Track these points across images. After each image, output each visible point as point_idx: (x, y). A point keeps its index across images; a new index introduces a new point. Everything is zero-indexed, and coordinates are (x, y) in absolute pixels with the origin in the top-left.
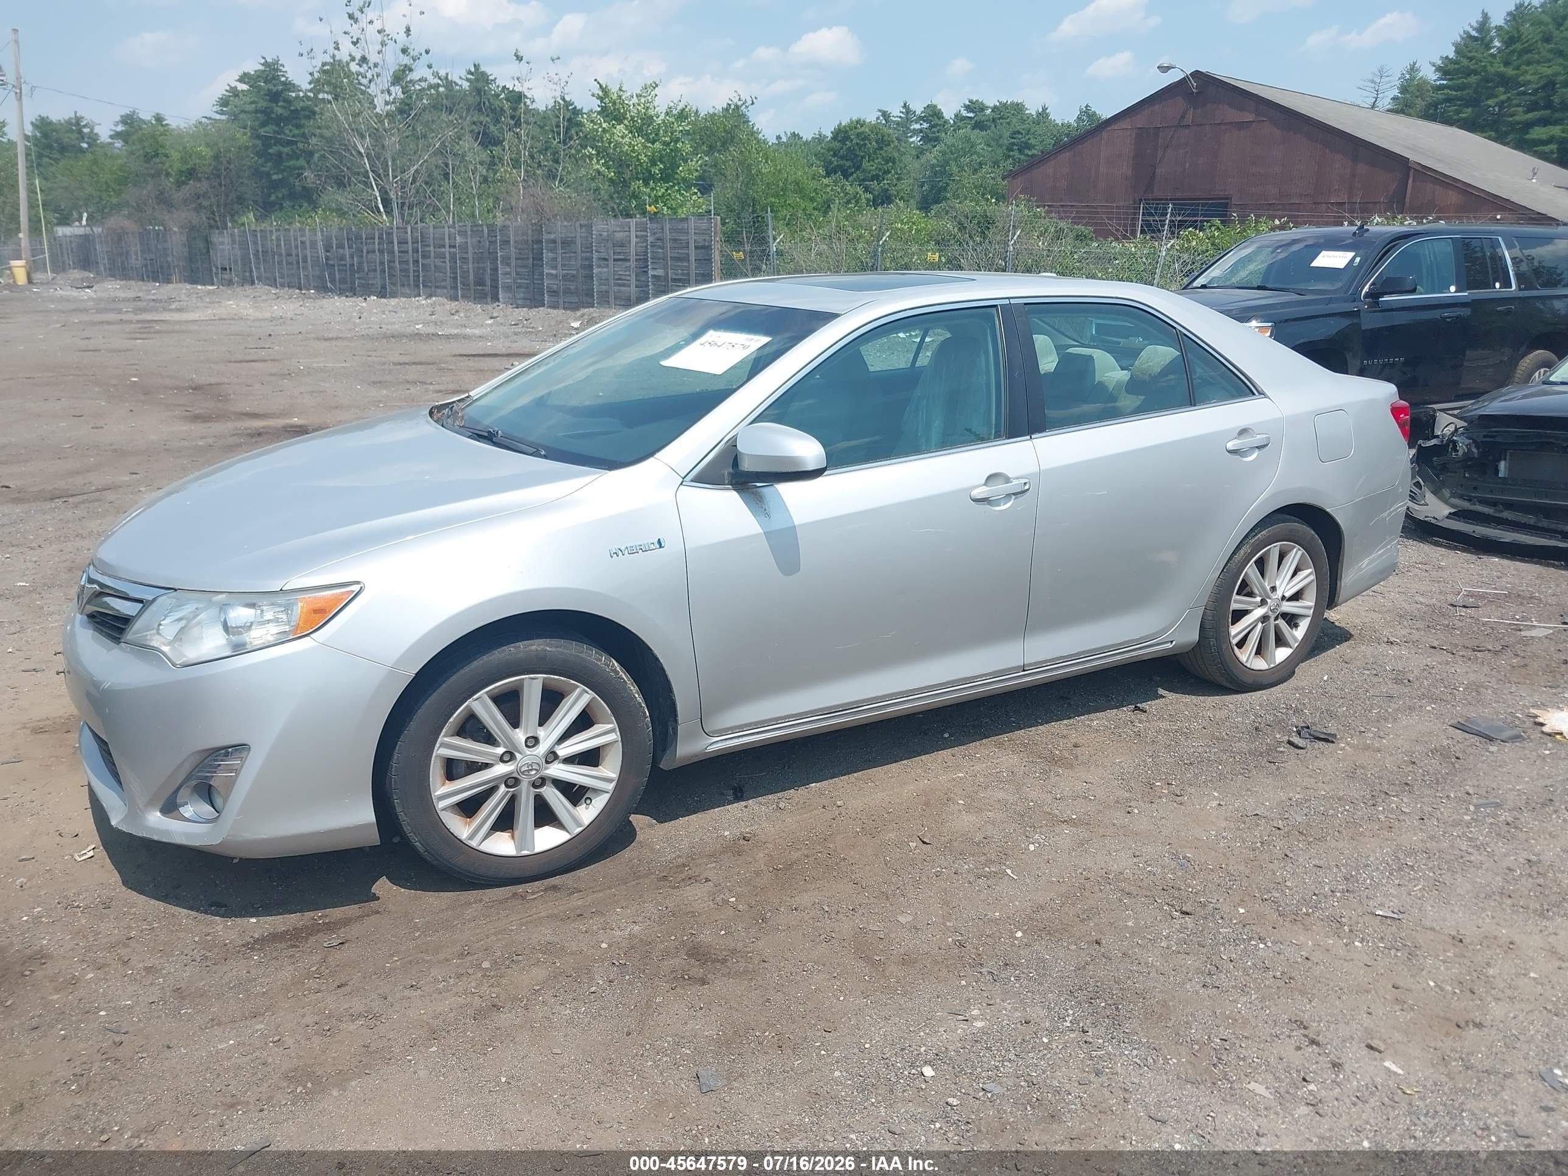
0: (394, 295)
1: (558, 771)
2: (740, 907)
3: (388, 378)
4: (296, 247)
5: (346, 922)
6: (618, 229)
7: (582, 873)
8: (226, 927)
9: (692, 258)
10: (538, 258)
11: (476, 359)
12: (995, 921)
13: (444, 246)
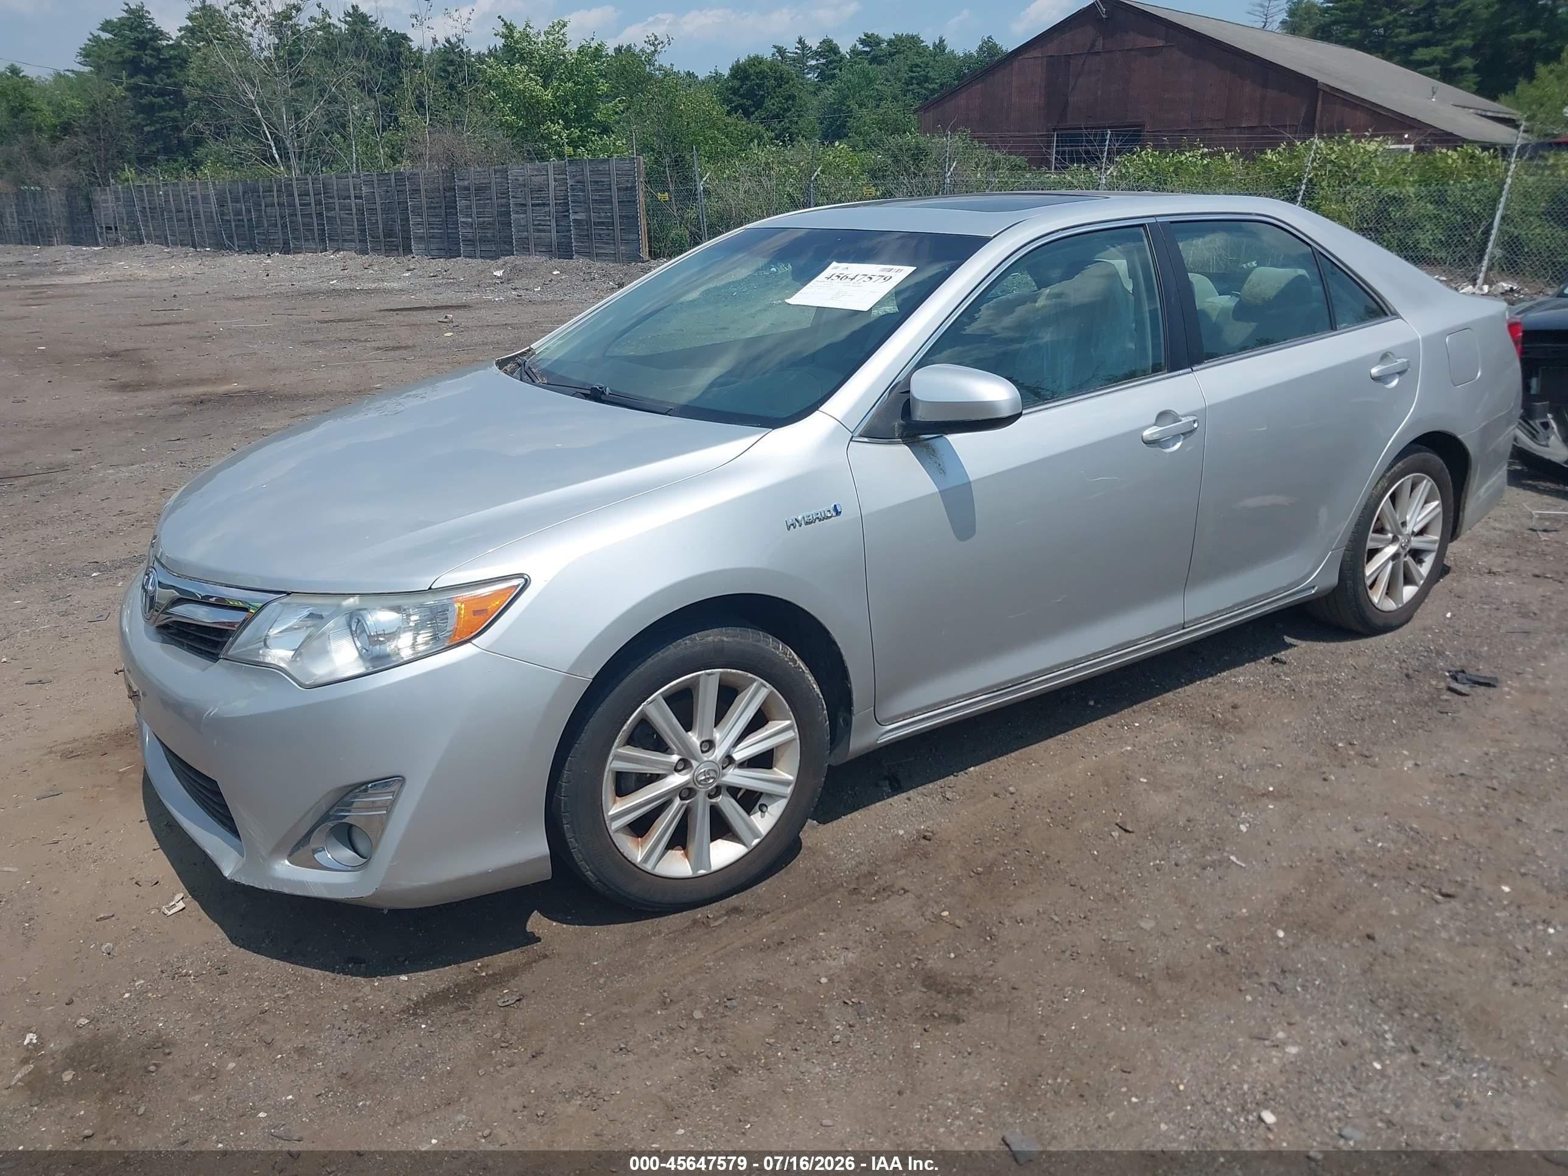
0: (298, 251)
1: (734, 776)
2: (958, 922)
3: (321, 337)
4: (187, 202)
5: (513, 972)
6: (536, 173)
7: (761, 888)
8: (373, 987)
9: (615, 201)
10: (451, 206)
11: (405, 313)
12: (1247, 920)
13: (349, 197)
